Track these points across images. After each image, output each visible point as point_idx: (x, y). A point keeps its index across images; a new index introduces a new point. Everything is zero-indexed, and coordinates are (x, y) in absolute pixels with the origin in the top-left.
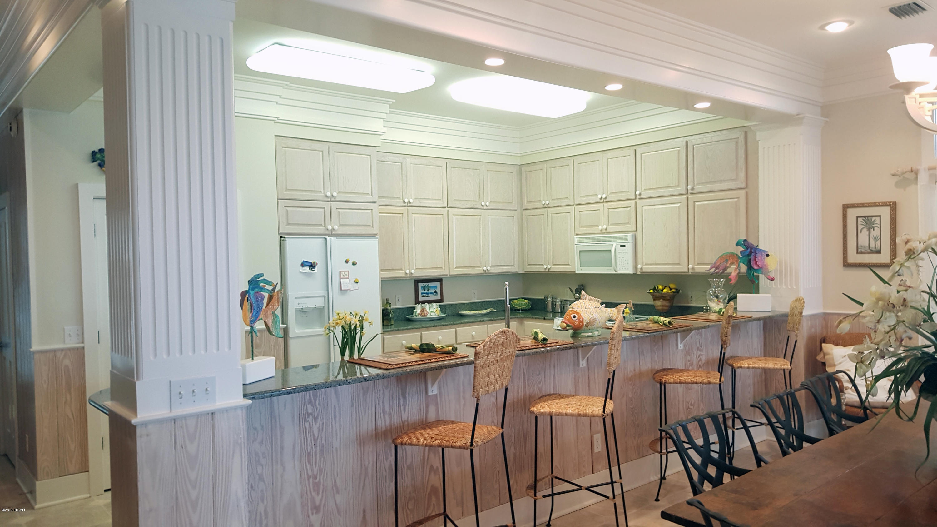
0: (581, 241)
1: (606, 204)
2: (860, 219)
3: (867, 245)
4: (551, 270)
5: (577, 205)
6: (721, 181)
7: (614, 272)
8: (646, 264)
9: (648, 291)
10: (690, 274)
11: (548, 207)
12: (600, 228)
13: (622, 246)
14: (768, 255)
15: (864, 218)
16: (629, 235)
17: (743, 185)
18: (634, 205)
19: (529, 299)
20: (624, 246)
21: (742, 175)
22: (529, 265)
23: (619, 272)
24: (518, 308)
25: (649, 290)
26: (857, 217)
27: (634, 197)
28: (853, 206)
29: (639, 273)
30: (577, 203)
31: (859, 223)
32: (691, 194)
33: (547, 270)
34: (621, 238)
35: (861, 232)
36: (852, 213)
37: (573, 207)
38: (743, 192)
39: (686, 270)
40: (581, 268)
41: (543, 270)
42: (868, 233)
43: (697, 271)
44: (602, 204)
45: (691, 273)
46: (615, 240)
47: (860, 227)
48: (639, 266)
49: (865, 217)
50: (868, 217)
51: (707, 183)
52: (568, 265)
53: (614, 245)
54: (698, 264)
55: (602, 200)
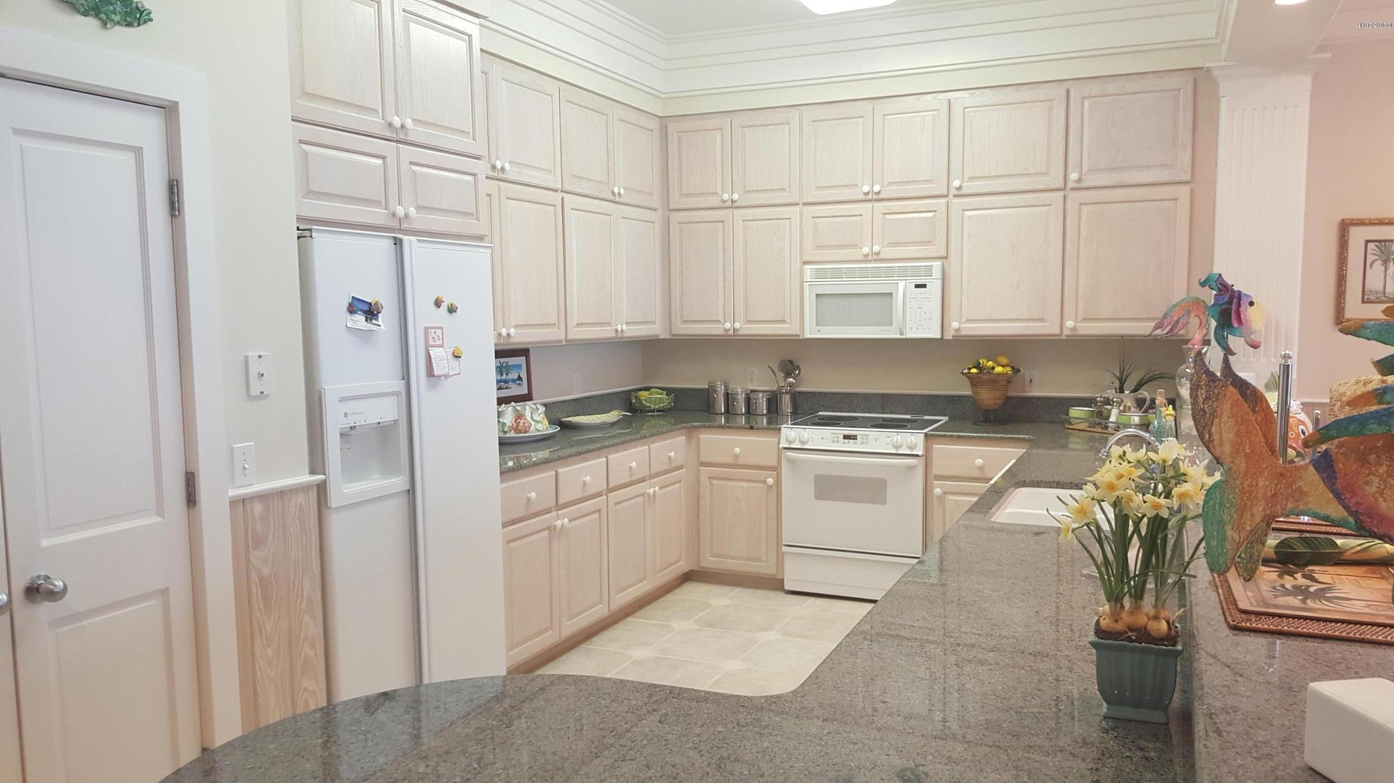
0: (820, 274)
1: (876, 205)
2: (1371, 245)
3: (1382, 289)
4: (740, 332)
5: (805, 204)
6: (1141, 167)
7: (898, 336)
8: (969, 321)
9: (966, 371)
10: (1065, 338)
11: (733, 205)
12: (866, 250)
13: (917, 286)
14: (1251, 304)
15: (1378, 244)
16: (937, 265)
17: (1187, 177)
18: (943, 208)
19: (669, 391)
20: (924, 286)
21: (1186, 158)
22: (685, 322)
23: (909, 335)
24: (653, 406)
25: (970, 369)
26: (1367, 242)
27: (945, 192)
28: (1361, 223)
29: (948, 336)
30: (809, 200)
31: (1369, 251)
32: (1073, 189)
33: (731, 332)
34: (916, 272)
35: (1371, 267)
36: (1357, 236)
37: (797, 209)
38: (1185, 190)
39: (1057, 331)
40: (819, 327)
41: (720, 332)
42: (1383, 268)
44: (870, 205)
45: (1067, 336)
46: (903, 273)
47: (1370, 258)
49: (1380, 241)
50: (1385, 241)
51: (1112, 169)
52: (784, 321)
53: (902, 285)
54: (1085, 320)
55: (870, 197)
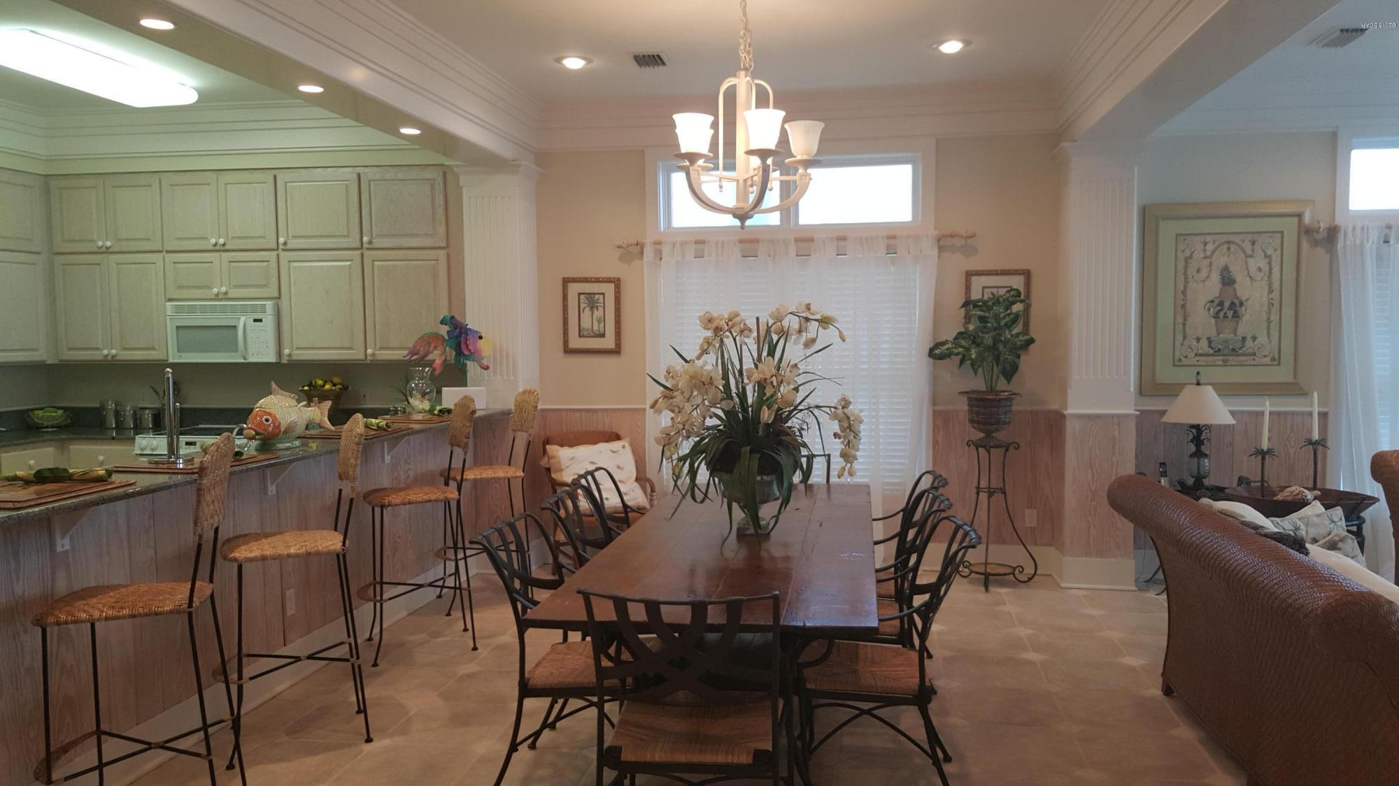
0: (179, 310)
1: (223, 254)
2: (582, 297)
3: (590, 327)
4: (117, 358)
5: (168, 252)
6: (412, 235)
7: (242, 361)
8: (298, 348)
9: (301, 388)
11: (108, 251)
12: (215, 290)
13: (255, 321)
14: (481, 338)
15: (586, 296)
16: (269, 303)
17: (443, 244)
18: (274, 259)
19: (65, 409)
20: (260, 320)
21: (441, 230)
22: (70, 349)
23: (252, 360)
24: (46, 424)
25: (303, 387)
26: (580, 294)
27: (275, 247)
28: (574, 280)
29: (284, 361)
30: (170, 249)
31: (582, 301)
32: (368, 249)
33: (109, 358)
34: (254, 309)
35: (583, 311)
36: (574, 289)
37: (160, 256)
38: (442, 254)
39: (362, 357)
40: (180, 354)
41: (100, 358)
42: (590, 313)
43: (379, 358)
44: (217, 254)
45: (370, 361)
46: (244, 310)
47: (582, 306)
48: (287, 351)
49: (588, 294)
50: (590, 294)
51: (393, 236)
52: (153, 349)
53: (243, 319)
54: (381, 349)
55: (218, 248)
